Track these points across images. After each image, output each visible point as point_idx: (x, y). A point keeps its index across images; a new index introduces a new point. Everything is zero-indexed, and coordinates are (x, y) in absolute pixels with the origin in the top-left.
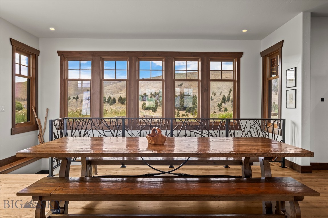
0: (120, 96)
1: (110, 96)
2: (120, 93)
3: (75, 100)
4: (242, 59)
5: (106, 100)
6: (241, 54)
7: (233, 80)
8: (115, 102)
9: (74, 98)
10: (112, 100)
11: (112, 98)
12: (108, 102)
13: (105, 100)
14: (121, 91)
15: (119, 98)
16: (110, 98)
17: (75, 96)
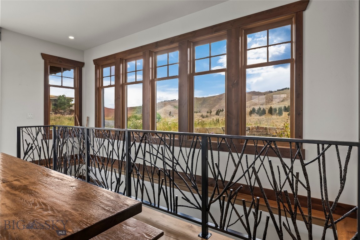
0: (270, 107)
1: (259, 107)
2: (271, 103)
5: (256, 112)
6: (303, 4)
8: (265, 113)
10: (261, 111)
11: (262, 109)
12: (257, 113)
14: (272, 102)
15: (269, 108)
16: (260, 109)
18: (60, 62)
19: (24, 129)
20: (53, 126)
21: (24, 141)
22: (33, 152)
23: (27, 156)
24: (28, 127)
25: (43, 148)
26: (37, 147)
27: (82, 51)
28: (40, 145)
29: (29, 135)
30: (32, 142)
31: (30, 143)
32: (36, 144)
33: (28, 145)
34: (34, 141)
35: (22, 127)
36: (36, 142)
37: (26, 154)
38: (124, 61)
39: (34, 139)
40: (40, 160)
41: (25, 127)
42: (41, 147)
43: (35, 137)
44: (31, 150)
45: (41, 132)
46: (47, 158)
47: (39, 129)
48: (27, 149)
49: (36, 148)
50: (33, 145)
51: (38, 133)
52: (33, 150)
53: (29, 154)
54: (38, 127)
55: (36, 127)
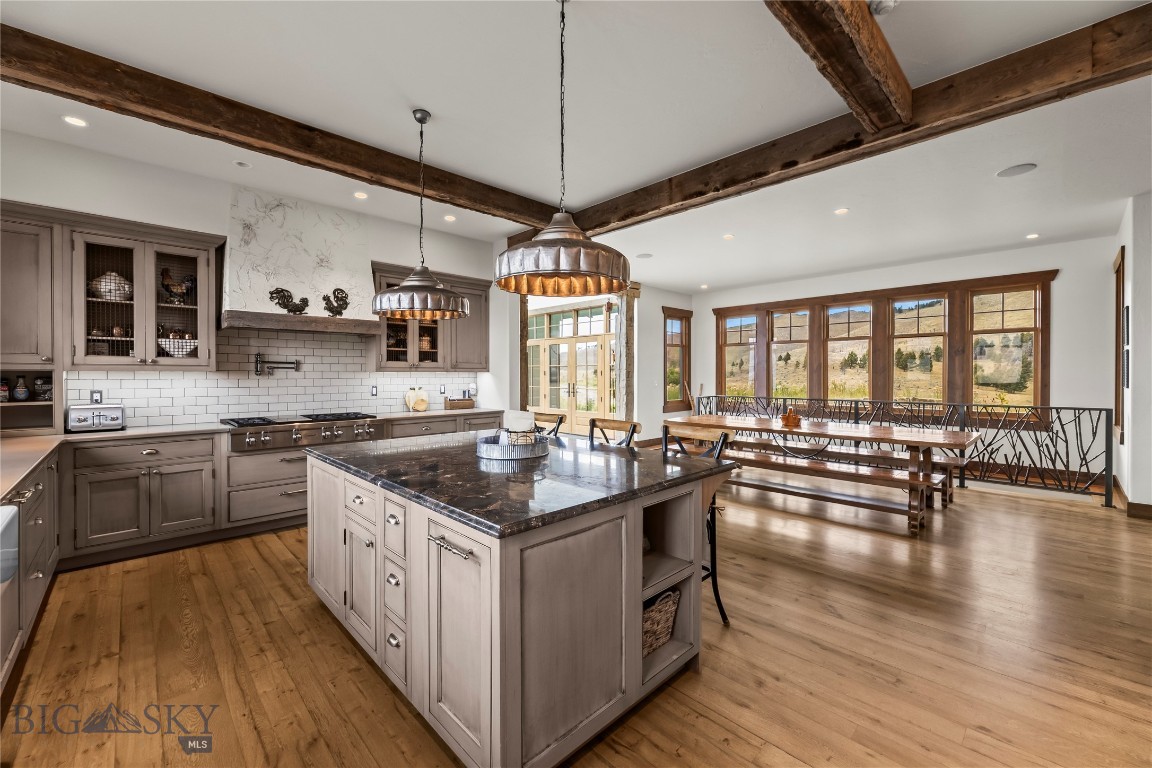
3: (782, 363)
4: (1056, 286)
6: (1053, 274)
7: (1035, 329)
9: (780, 359)
13: (856, 360)
17: (784, 355)
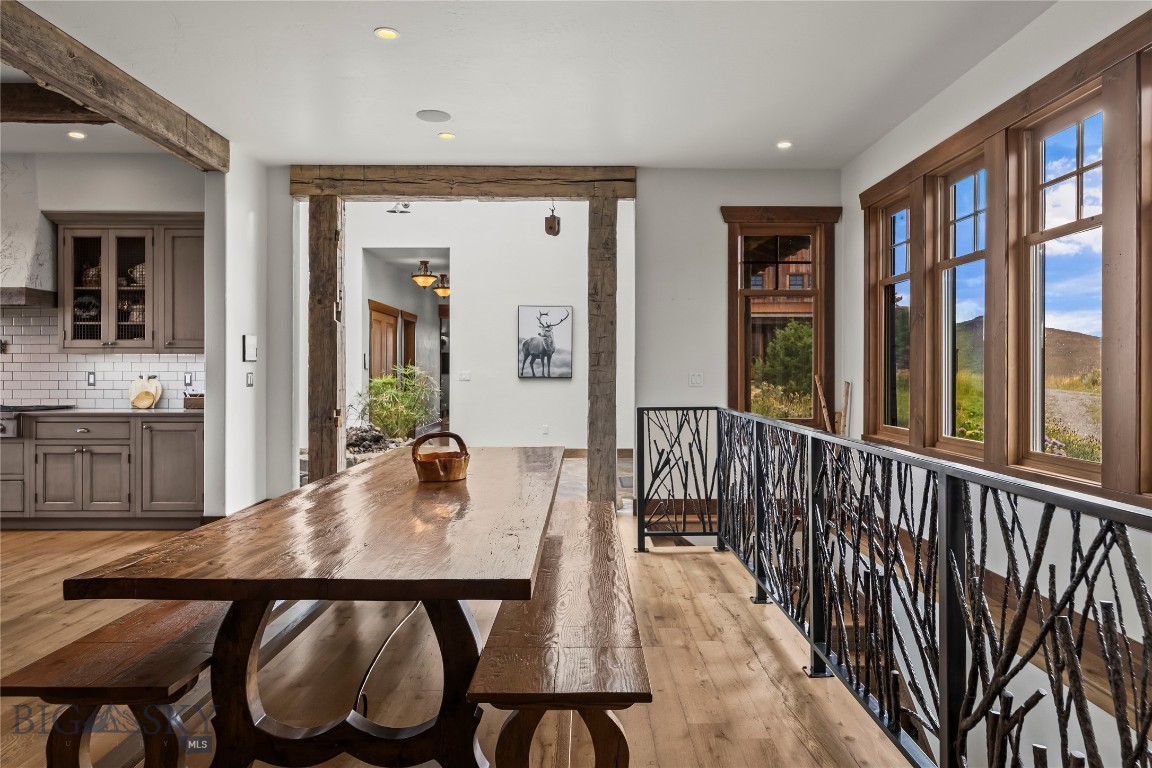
18: (770, 220)
19: (652, 413)
20: (716, 408)
21: (653, 444)
22: (670, 472)
23: (658, 481)
24: (660, 409)
25: (693, 466)
26: (680, 462)
27: (835, 173)
28: (687, 458)
29: (662, 428)
30: (668, 449)
31: (663, 450)
32: (678, 455)
33: (661, 455)
34: (672, 447)
35: (648, 409)
36: (676, 448)
37: (656, 475)
38: (940, 181)
39: (673, 440)
40: (687, 502)
41: (655, 409)
42: (687, 463)
43: (676, 435)
44: (667, 469)
45: (689, 423)
46: (703, 497)
47: (683, 414)
48: (659, 464)
49: (677, 463)
50: (671, 456)
51: (682, 426)
52: (671, 469)
53: (662, 475)
54: (683, 409)
55: (676, 409)
